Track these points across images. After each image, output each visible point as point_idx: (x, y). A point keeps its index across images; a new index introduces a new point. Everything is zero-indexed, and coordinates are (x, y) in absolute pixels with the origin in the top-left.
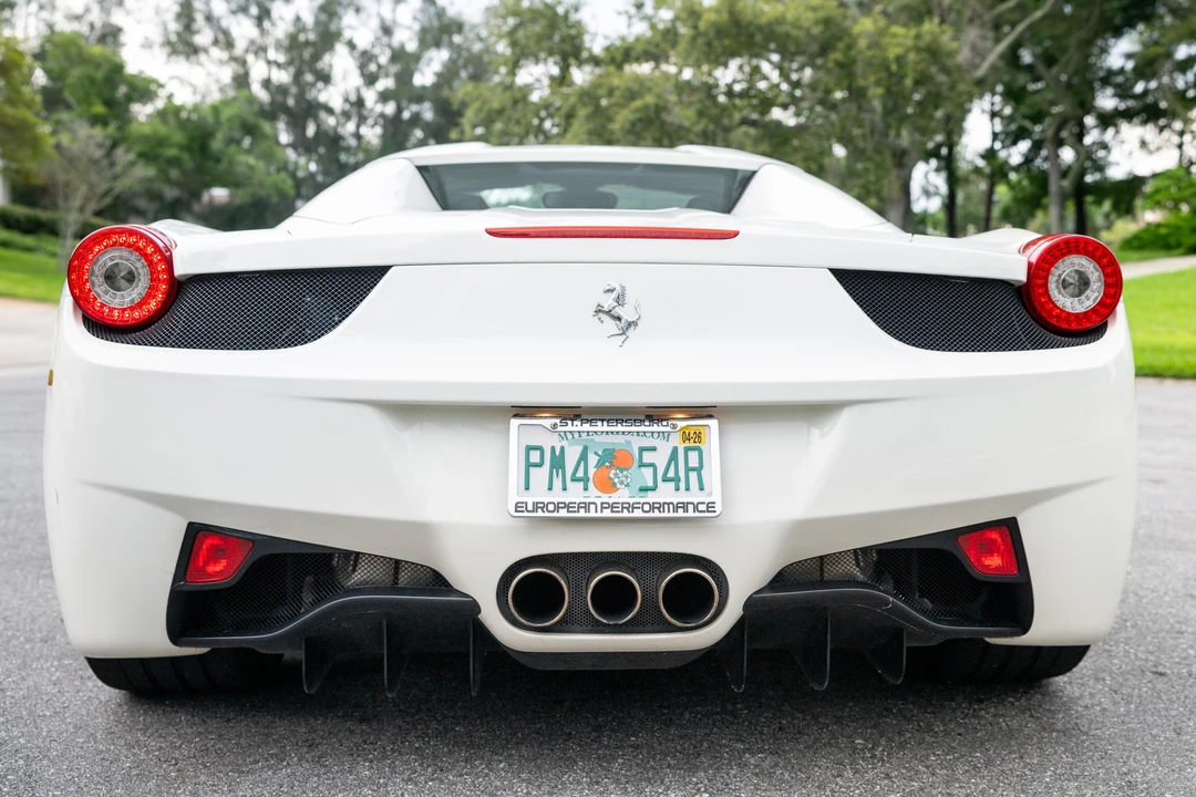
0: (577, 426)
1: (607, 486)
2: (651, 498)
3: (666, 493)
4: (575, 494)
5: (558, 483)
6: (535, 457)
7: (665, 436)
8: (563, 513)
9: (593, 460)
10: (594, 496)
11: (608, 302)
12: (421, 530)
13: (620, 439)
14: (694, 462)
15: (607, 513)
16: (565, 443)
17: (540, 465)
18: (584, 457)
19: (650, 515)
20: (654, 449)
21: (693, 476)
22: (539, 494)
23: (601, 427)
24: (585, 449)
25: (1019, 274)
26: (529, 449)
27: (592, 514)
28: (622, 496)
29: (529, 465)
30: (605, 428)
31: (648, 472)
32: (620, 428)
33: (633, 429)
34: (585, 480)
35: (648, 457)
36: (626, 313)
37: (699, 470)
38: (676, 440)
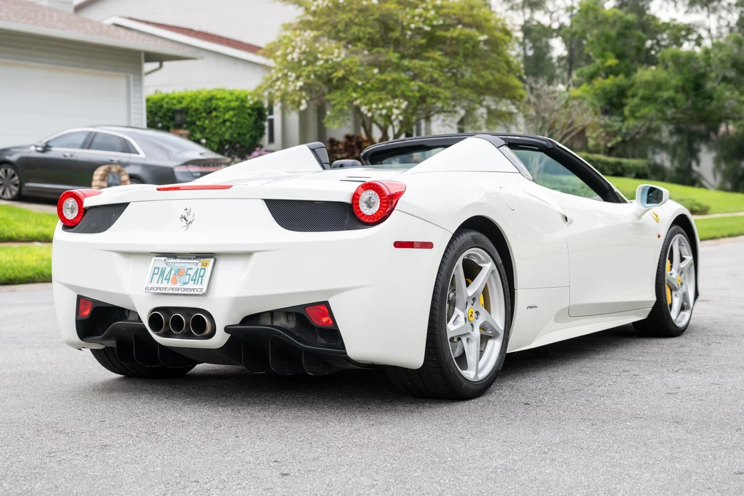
0: (172, 260)
1: (175, 282)
2: (186, 286)
3: (191, 285)
4: (165, 284)
5: (160, 280)
6: (156, 272)
7: (197, 264)
8: (158, 291)
9: (173, 272)
10: (170, 285)
11: (184, 214)
12: (126, 296)
13: (183, 265)
14: (202, 274)
15: (171, 292)
16: (167, 266)
17: (156, 274)
18: (170, 272)
19: (183, 292)
20: (192, 269)
21: (200, 278)
22: (154, 285)
23: (178, 261)
24: (172, 268)
25: (348, 200)
26: (155, 268)
27: (167, 292)
28: (178, 285)
29: (154, 274)
30: (180, 261)
31: (188, 277)
32: (184, 261)
33: (188, 261)
34: (168, 280)
35: (190, 272)
36: (189, 219)
37: (202, 277)
38: (200, 266)
